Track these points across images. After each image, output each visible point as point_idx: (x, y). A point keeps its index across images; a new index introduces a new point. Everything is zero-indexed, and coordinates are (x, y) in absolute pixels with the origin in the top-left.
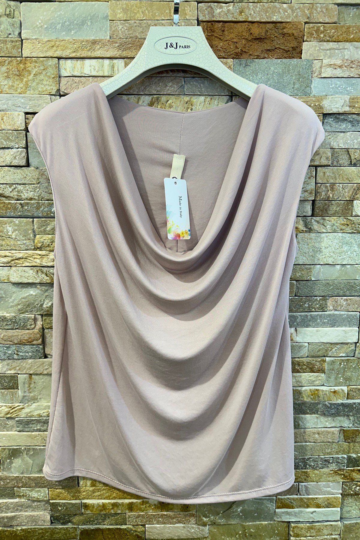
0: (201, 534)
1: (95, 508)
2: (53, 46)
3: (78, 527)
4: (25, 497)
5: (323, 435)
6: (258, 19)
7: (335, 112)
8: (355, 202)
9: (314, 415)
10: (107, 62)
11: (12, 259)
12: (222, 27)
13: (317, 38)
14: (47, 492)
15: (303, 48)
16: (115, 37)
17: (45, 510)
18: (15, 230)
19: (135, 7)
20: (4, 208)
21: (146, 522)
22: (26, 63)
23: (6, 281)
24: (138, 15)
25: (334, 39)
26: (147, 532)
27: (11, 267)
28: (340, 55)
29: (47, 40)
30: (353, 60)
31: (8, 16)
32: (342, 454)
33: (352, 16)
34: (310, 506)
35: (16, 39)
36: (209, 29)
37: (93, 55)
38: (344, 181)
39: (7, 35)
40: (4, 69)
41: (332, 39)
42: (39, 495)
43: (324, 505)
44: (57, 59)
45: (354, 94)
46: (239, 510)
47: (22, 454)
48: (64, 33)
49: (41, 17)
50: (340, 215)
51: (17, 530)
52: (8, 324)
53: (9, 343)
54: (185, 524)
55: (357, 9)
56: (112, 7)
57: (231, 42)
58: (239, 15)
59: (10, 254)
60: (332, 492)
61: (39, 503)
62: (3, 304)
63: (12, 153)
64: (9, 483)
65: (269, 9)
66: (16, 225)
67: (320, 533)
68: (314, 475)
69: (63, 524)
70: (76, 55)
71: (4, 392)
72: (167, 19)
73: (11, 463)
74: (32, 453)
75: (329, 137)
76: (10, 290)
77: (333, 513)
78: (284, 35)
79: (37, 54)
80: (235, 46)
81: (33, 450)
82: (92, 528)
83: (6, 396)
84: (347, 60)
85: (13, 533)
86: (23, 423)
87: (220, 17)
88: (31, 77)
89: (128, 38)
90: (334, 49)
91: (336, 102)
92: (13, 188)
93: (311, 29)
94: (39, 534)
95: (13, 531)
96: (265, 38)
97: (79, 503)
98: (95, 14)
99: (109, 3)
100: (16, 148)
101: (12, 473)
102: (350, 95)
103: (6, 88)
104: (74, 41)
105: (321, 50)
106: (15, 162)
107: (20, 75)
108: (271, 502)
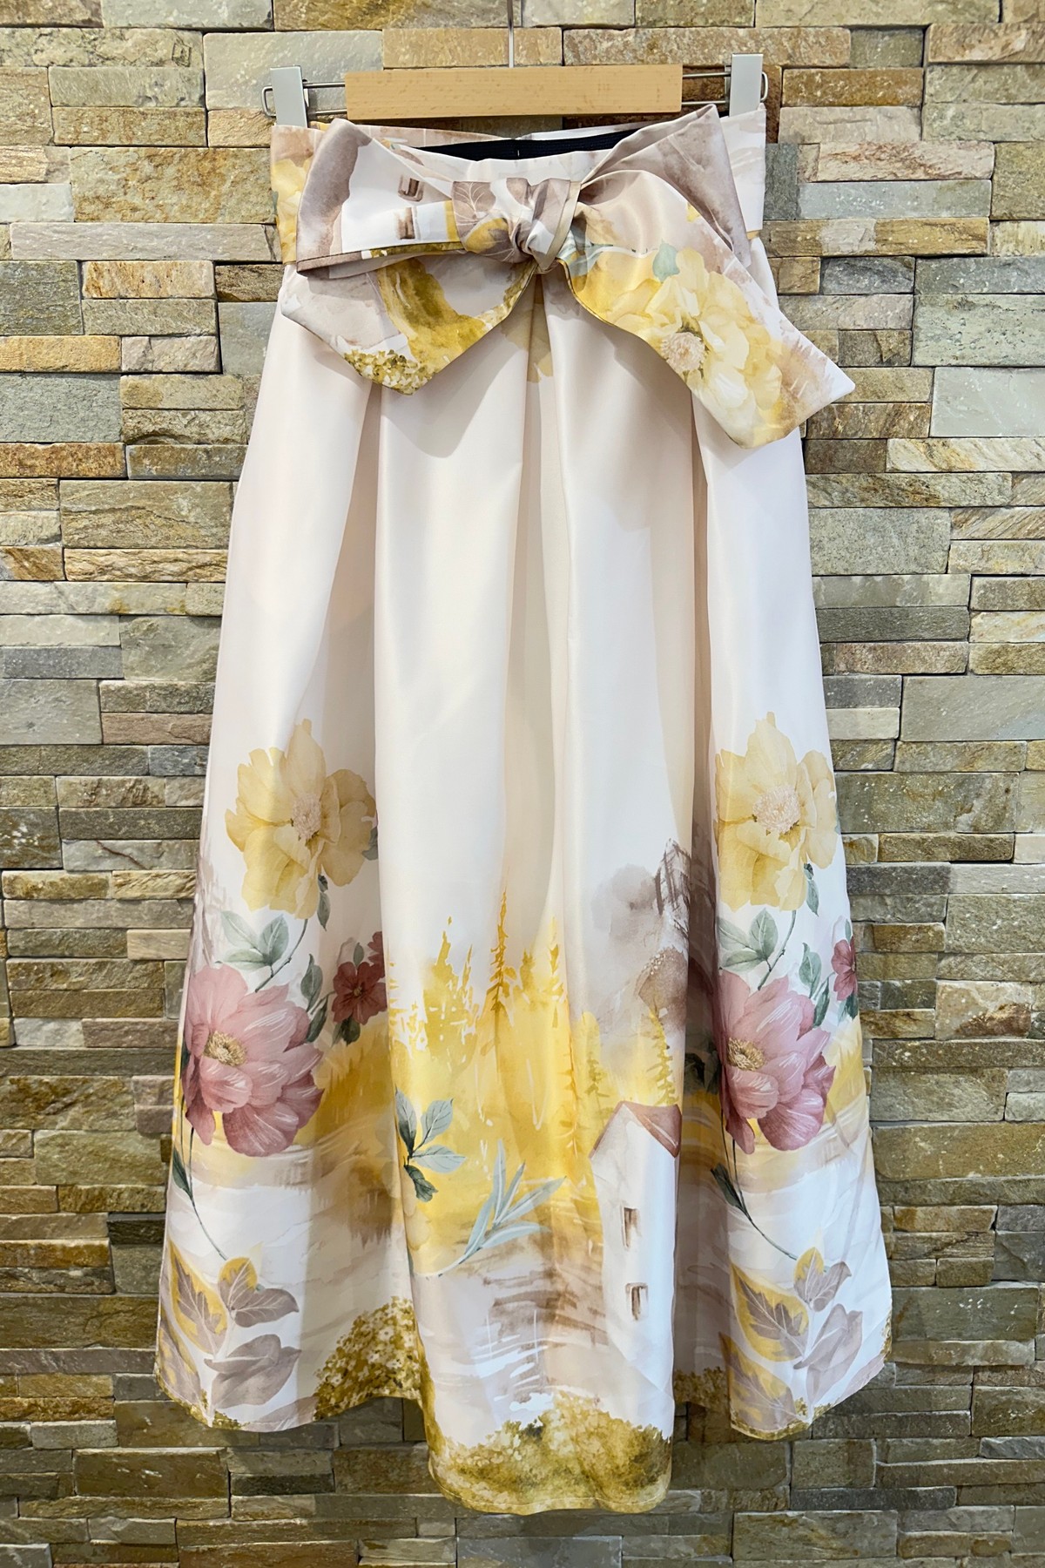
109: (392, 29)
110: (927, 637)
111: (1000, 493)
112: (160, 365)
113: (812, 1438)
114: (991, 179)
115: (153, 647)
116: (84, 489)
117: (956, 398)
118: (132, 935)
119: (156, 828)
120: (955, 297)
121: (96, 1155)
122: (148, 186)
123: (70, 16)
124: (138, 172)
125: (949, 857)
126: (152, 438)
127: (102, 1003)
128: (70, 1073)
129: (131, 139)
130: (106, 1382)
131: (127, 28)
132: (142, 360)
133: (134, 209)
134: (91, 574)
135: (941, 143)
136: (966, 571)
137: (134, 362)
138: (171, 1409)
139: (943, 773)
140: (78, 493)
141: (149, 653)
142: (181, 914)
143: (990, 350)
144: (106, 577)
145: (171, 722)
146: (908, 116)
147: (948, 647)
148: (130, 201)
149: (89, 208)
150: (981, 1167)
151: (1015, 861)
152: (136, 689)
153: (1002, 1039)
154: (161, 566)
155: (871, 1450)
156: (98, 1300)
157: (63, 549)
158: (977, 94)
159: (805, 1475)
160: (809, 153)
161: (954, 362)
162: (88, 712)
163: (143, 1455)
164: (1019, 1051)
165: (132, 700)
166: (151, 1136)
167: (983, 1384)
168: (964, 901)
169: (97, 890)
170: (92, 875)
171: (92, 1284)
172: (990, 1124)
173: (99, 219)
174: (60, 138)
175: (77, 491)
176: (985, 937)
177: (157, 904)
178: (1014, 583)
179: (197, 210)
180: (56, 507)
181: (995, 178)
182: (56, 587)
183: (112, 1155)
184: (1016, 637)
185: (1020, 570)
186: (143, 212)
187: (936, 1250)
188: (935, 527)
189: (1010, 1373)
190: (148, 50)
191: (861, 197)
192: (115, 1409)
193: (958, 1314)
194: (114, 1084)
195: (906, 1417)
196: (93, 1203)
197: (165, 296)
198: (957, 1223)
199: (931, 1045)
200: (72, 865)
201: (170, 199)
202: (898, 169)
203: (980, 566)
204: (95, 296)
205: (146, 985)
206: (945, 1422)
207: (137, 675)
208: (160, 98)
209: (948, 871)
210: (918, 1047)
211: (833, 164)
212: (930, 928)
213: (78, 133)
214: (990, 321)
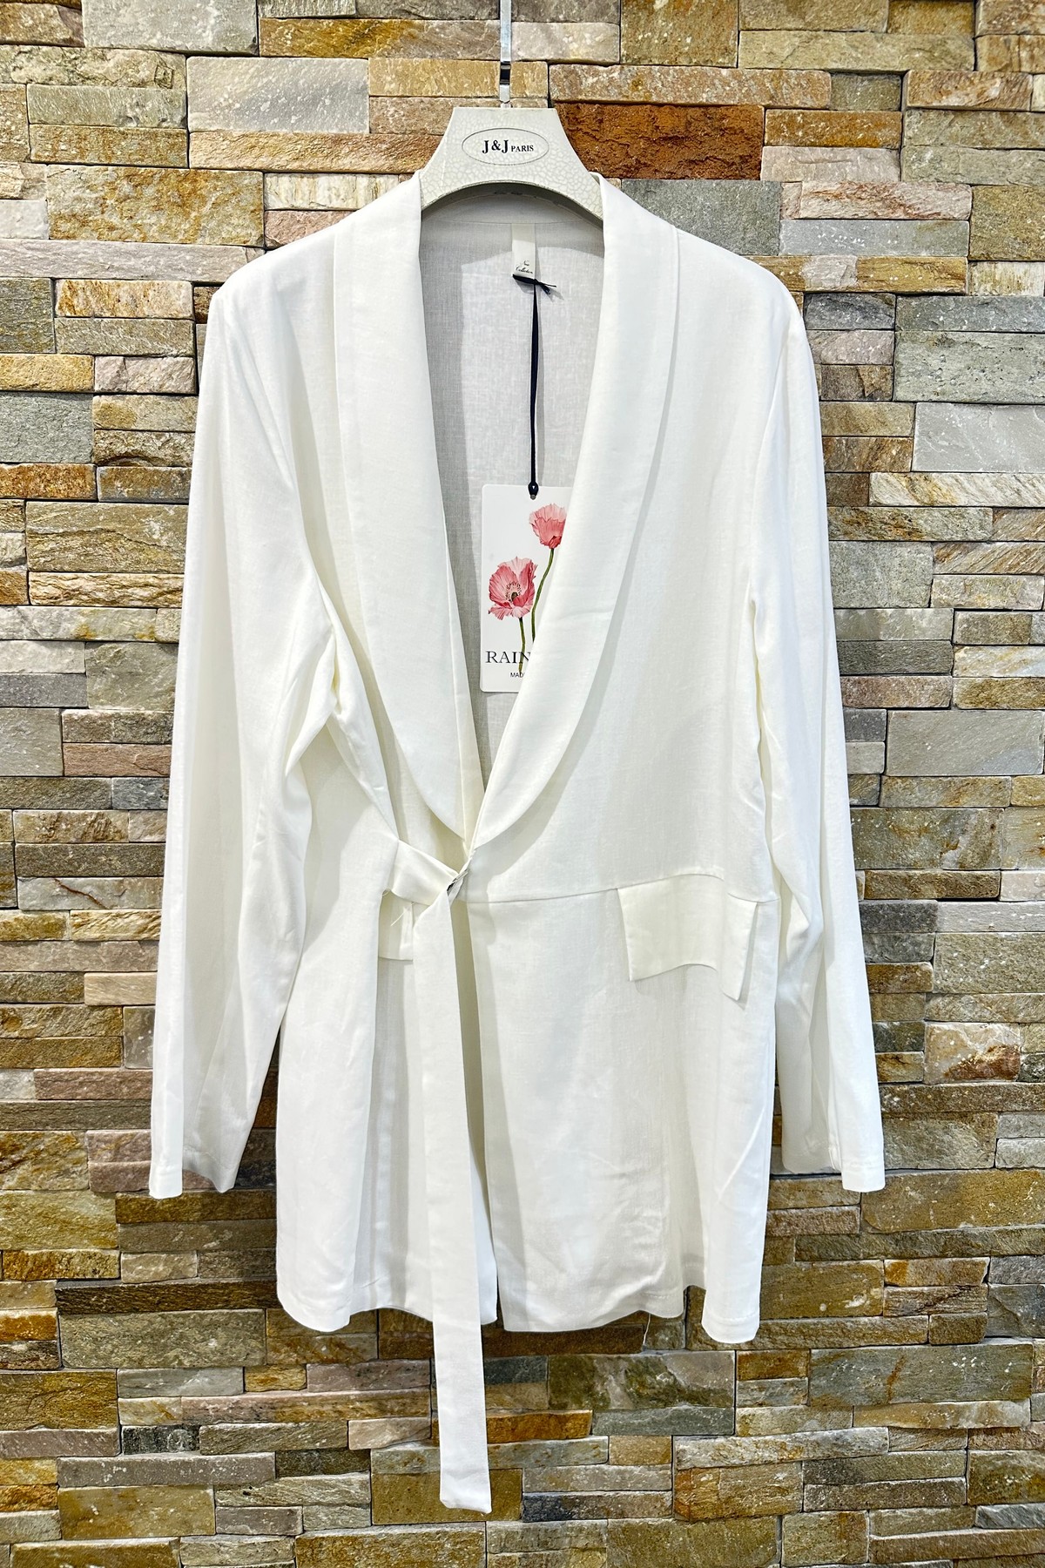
2: (253, 147)
6: (670, 99)
7: (828, 289)
8: (873, 475)
10: (363, 181)
11: (161, 591)
12: (599, 113)
13: (789, 138)
15: (763, 159)
16: (380, 131)
18: (167, 530)
19: (421, 71)
20: (145, 483)
22: (196, 181)
23: (146, 639)
24: (427, 86)
25: (824, 141)
27: (156, 608)
28: (836, 174)
29: (241, 133)
30: (862, 183)
31: (161, 83)
33: (860, 95)
35: (178, 131)
36: (571, 116)
37: (335, 167)
38: (850, 431)
39: (157, 122)
40: (150, 191)
41: (821, 141)
44: (261, 173)
45: (867, 253)
48: (276, 121)
49: (229, 88)
50: (844, 503)
52: (149, 731)
53: (149, 773)
55: (870, 80)
56: (374, 69)
57: (616, 145)
58: (633, 90)
59: (156, 581)
62: (138, 689)
63: (163, 367)
64: (140, 1089)
65: (693, 79)
66: (168, 519)
67: (817, 1201)
70: (301, 166)
71: (136, 883)
72: (486, 95)
73: (147, 1042)
75: (817, 340)
76: (154, 659)
78: (723, 130)
79: (221, 162)
80: (624, 151)
83: (139, 892)
84: (850, 183)
85: (146, 1205)
87: (594, 94)
88: (206, 209)
89: (408, 132)
90: (824, 160)
91: (831, 269)
92: (163, 439)
93: (779, 120)
94: (204, 1206)
95: (147, 1200)
96: (686, 137)
98: (341, 82)
99: (369, 62)
100: (172, 355)
102: (858, 254)
103: (153, 231)
104: (296, 138)
105: (798, 163)
106: (170, 386)
107: (184, 204)
109: (378, 59)
110: (911, 670)
111: (982, 527)
112: (134, 386)
113: (803, 1511)
114: (969, 220)
115: (119, 675)
116: (52, 511)
117: (937, 434)
118: (89, 979)
119: (118, 864)
120: (935, 334)
121: (46, 1217)
122: (126, 205)
123: (51, 34)
124: (117, 192)
125: (936, 894)
126: (124, 460)
127: (57, 1051)
128: (21, 1127)
129: (110, 158)
130: (47, 1467)
131: (109, 49)
132: (116, 380)
133: (112, 228)
134: (56, 598)
135: (920, 184)
136: (949, 606)
137: (107, 382)
138: (120, 1496)
139: (928, 809)
140: (46, 514)
141: (115, 681)
142: (141, 956)
143: (969, 387)
144: (72, 602)
145: (137, 753)
146: (887, 157)
147: (932, 680)
148: (107, 219)
149: (65, 226)
150: (973, 1217)
151: (1002, 899)
152: (100, 718)
153: (992, 1083)
154: (130, 590)
155: (864, 1522)
156: (43, 1376)
157: (28, 572)
158: (954, 139)
159: (796, 1552)
160: (790, 192)
161: (935, 398)
162: (49, 742)
163: (89, 1548)
164: (1009, 1095)
165: (97, 730)
166: (105, 1195)
167: (977, 1449)
168: (952, 940)
169: (53, 931)
170: (48, 914)
171: (37, 1359)
172: (980, 1171)
173: (74, 238)
174: (36, 156)
175: (45, 513)
176: (973, 977)
177: (117, 946)
178: (997, 617)
179: (177, 231)
180: (21, 529)
181: (973, 219)
182: (19, 612)
183: (62, 1217)
184: (999, 672)
185: (1001, 605)
186: (121, 232)
187: (926, 1305)
188: (918, 561)
189: (1005, 1435)
190: (130, 71)
191: (842, 234)
192: (59, 1497)
193: (951, 1374)
194: (67, 1139)
195: (900, 1485)
196: (41, 1269)
197: (141, 316)
198: (948, 1276)
199: (919, 1089)
200: (27, 905)
201: (150, 219)
202: (879, 208)
203: (963, 600)
204: (68, 314)
205: (103, 1032)
206: (940, 1490)
207: (102, 704)
208: (141, 118)
209: (936, 910)
210: (906, 1092)
211: (814, 202)
212: (917, 968)
213: (55, 151)
214: (968, 358)
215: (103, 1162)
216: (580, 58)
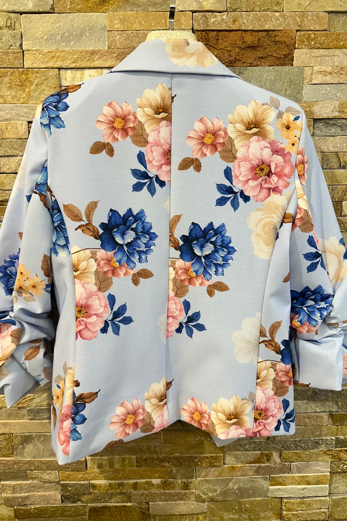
0: (200, 509)
1: (103, 487)
2: (53, 57)
3: (87, 505)
4: (37, 479)
5: (313, 420)
6: (251, 28)
7: (325, 118)
8: (344, 202)
9: (305, 401)
12: (216, 36)
13: (308, 45)
14: (58, 474)
15: (295, 55)
16: (113, 47)
17: (56, 490)
19: (132, 18)
21: (149, 500)
22: (27, 74)
24: (135, 25)
25: (324, 46)
26: (151, 508)
28: (330, 62)
29: (47, 51)
30: (342, 67)
31: (9, 27)
32: (331, 436)
33: (342, 23)
34: (301, 483)
35: (18, 50)
36: (203, 38)
37: (92, 65)
38: (333, 183)
39: (8, 47)
40: (6, 80)
41: (323, 46)
42: (50, 477)
43: (314, 482)
44: (57, 69)
45: (344, 99)
46: (235, 488)
47: (34, 440)
48: (64, 44)
49: (41, 29)
51: (31, 508)
54: (185, 501)
56: (109, 17)
57: (225, 51)
58: (233, 24)
60: (321, 470)
61: (50, 484)
63: (17, 161)
64: (22, 466)
65: (261, 18)
67: (310, 508)
68: (304, 456)
69: (73, 502)
70: (76, 66)
73: (24, 448)
74: (43, 439)
75: (319, 141)
77: (322, 489)
78: (276, 42)
79: (39, 64)
80: (229, 54)
81: (44, 437)
82: (100, 506)
84: (337, 67)
85: (27, 511)
86: (34, 412)
87: (214, 26)
88: (33, 87)
89: (126, 48)
90: (324, 56)
91: (326, 108)
93: (302, 37)
94: (51, 511)
95: (27, 509)
96: (258, 46)
97: (88, 484)
98: (94, 25)
99: (106, 14)
100: (20, 156)
101: (25, 458)
102: (339, 100)
103: (9, 99)
104: (74, 52)
105: (312, 57)
107: (22, 85)
108: (264, 480)
215: (8, 494)
216: (207, 9)
